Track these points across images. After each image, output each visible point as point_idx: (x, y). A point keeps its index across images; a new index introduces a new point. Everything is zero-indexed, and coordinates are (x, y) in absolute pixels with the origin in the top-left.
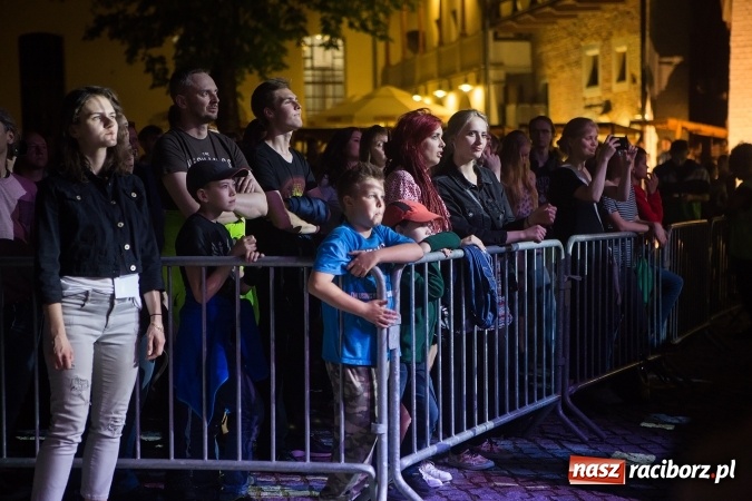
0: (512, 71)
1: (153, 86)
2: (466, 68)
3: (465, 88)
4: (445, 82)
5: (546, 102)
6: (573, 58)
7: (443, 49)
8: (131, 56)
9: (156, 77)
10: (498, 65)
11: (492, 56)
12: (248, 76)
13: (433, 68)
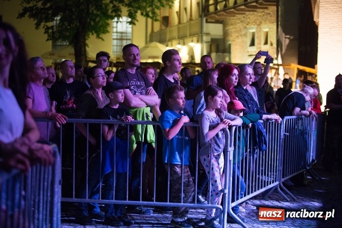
0: (214, 37)
1: (47, 40)
2: (192, 35)
3: (191, 44)
4: (181, 41)
5: (230, 52)
6: (243, 33)
7: (180, 26)
8: (38, 25)
9: (49, 36)
10: (208, 34)
11: (205, 30)
12: (91, 36)
13: (175, 34)
